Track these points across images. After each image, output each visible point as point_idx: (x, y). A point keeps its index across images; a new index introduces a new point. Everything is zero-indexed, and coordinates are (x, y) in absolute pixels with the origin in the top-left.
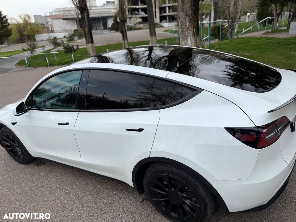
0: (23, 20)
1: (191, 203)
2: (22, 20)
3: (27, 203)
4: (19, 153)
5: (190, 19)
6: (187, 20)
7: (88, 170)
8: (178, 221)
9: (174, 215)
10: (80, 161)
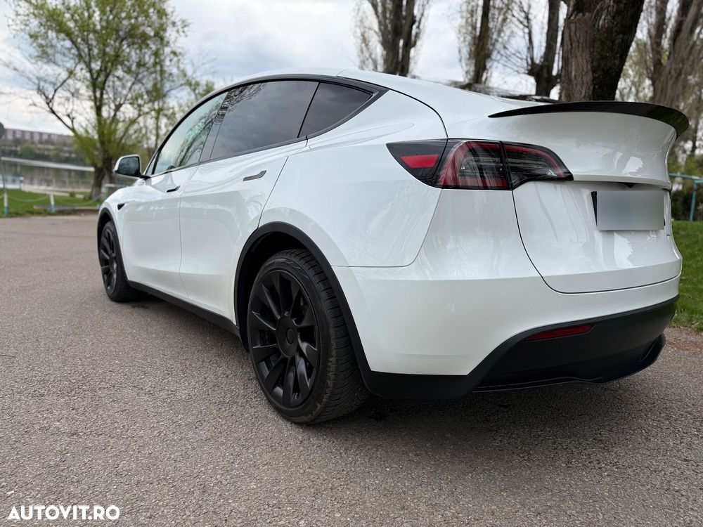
1: (308, 349)
4: (115, 276)
7: (187, 300)
8: (283, 404)
9: (279, 390)
10: (177, 271)
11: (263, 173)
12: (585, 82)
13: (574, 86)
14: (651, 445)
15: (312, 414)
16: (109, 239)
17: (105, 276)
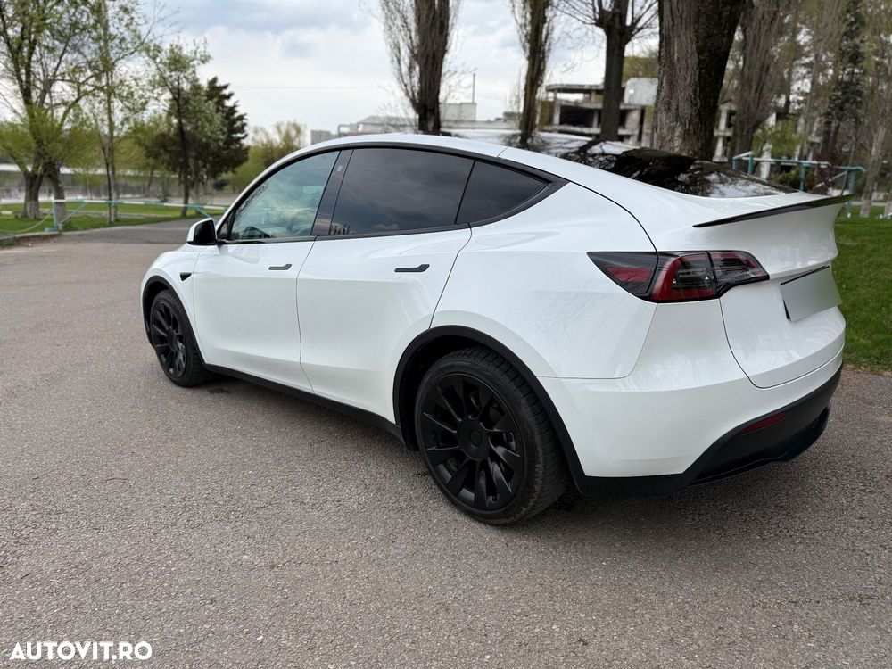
0: (283, 136)
1: (506, 455)
2: (280, 136)
3: (165, 442)
4: (181, 357)
5: (685, 131)
6: (677, 134)
7: (312, 392)
8: (475, 507)
9: (468, 494)
10: (298, 361)
11: (423, 268)
12: (690, 65)
13: (678, 70)
14: (828, 507)
15: (515, 517)
16: (166, 314)
17: (162, 356)
